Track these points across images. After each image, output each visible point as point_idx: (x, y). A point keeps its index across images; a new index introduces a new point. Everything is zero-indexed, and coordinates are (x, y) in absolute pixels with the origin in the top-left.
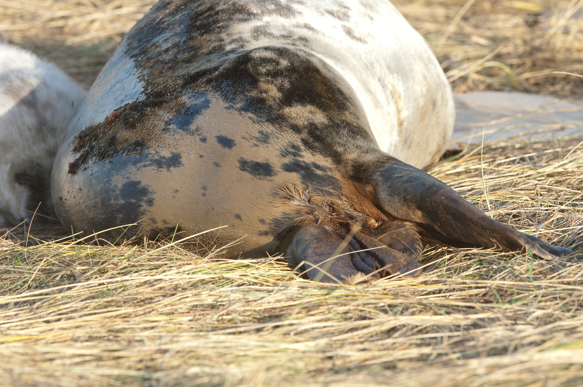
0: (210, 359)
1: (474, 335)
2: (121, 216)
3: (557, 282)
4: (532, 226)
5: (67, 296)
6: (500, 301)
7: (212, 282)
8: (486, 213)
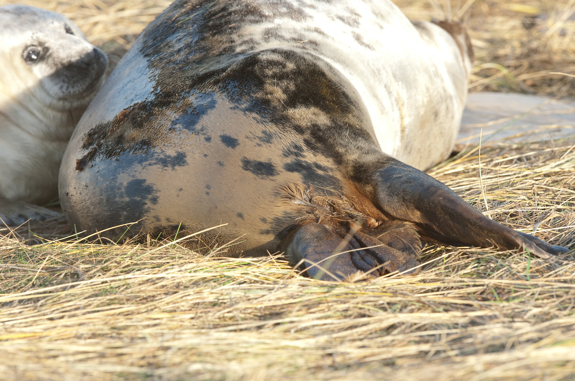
0: (212, 356)
1: (472, 332)
2: (125, 213)
3: (553, 281)
4: (529, 225)
5: (70, 294)
6: (498, 298)
7: (214, 281)
8: (484, 213)
